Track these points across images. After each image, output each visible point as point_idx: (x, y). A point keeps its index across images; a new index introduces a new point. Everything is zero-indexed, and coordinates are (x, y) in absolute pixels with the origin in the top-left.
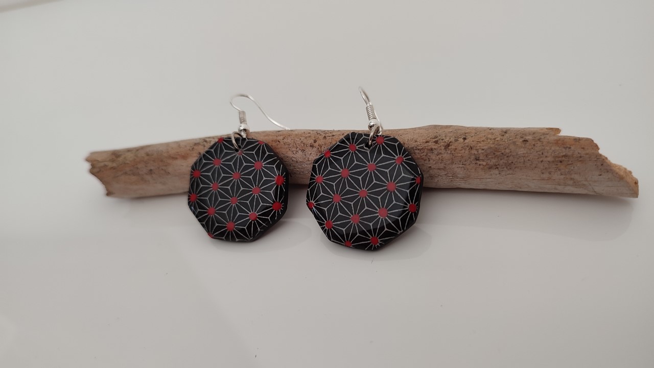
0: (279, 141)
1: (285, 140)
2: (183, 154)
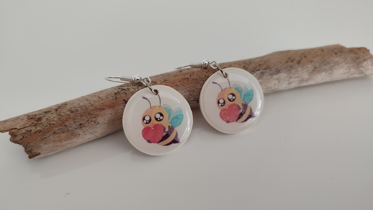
0: (188, 79)
1: (192, 77)
2: (109, 104)
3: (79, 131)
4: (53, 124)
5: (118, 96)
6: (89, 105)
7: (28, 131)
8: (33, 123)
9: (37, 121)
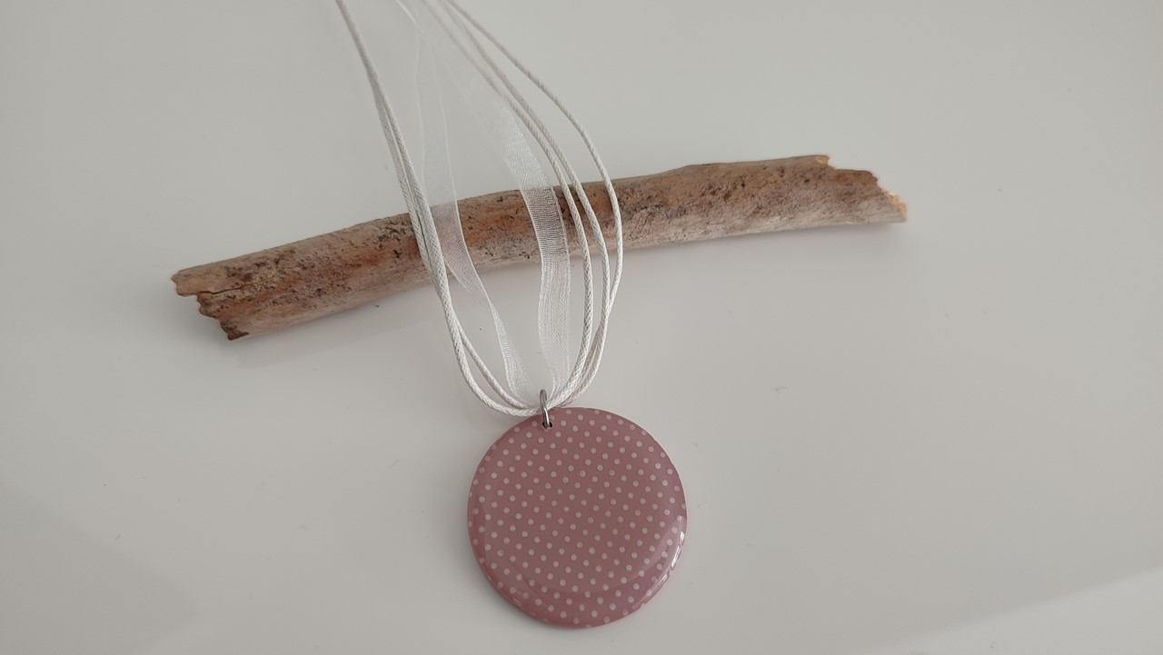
2: (368, 257)
3: (317, 301)
4: (272, 287)
5: (384, 244)
6: (334, 256)
7: (229, 297)
8: (237, 284)
9: (245, 281)
